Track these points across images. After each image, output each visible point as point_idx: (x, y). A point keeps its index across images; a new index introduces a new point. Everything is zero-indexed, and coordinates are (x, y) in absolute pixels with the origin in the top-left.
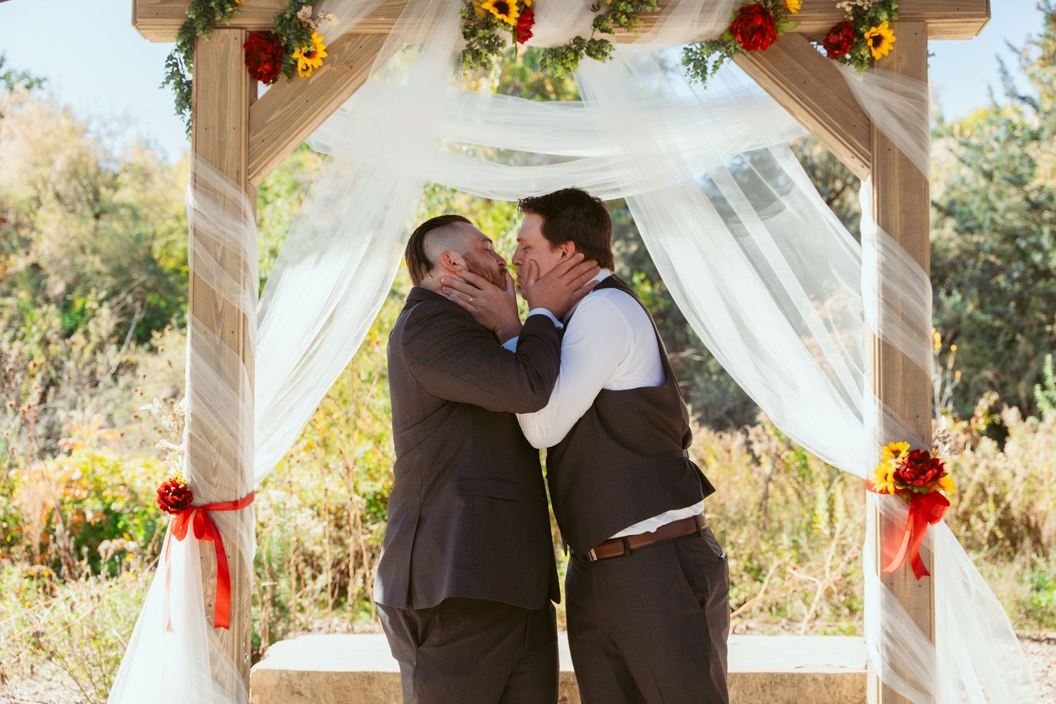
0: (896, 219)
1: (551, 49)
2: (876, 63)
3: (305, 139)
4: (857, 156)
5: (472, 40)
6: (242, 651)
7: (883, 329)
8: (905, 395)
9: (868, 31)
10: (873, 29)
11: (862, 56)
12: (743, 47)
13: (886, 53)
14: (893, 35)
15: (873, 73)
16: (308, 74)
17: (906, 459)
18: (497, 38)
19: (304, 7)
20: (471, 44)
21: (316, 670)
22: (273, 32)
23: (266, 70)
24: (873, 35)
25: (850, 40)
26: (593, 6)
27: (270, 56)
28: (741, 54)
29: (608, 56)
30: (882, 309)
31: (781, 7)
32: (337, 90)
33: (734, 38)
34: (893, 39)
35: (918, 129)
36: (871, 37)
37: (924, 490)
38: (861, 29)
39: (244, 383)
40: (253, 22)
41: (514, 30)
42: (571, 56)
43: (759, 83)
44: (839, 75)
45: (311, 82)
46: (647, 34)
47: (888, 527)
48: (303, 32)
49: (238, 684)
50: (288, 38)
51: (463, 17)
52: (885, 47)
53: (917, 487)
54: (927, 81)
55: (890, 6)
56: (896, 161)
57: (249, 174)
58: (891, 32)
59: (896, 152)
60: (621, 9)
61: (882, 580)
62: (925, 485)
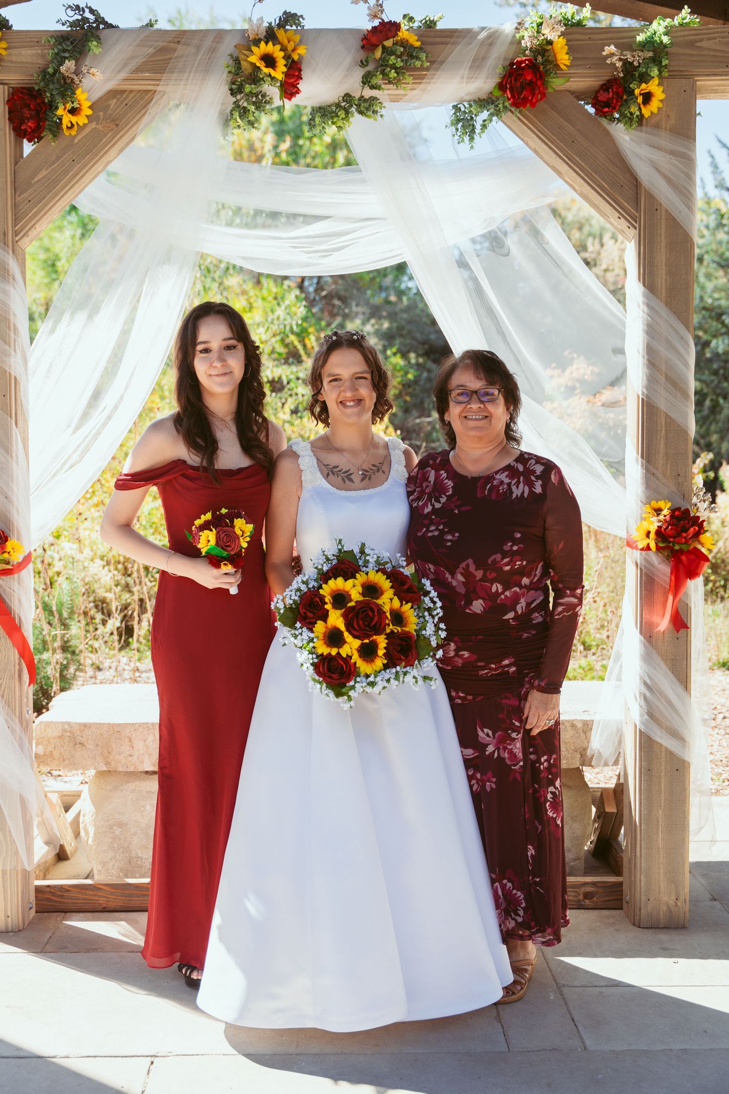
0: (662, 279)
1: (320, 108)
2: (644, 121)
3: (72, 200)
4: (624, 217)
5: (239, 97)
6: (24, 706)
7: (646, 389)
8: (667, 454)
9: (639, 87)
10: (644, 86)
11: (631, 114)
12: (513, 105)
13: (655, 110)
14: (663, 92)
15: (641, 131)
16: (73, 133)
17: (668, 517)
18: (264, 96)
19: (67, 61)
20: (238, 101)
21: (97, 722)
22: (36, 88)
23: (30, 127)
24: (642, 92)
25: (620, 97)
26: (361, 61)
27: (34, 113)
28: (509, 113)
29: (379, 114)
30: (646, 370)
31: (550, 62)
32: (103, 148)
33: (503, 95)
34: (663, 96)
35: (685, 188)
36: (640, 94)
37: (684, 547)
38: (631, 86)
39: (17, 445)
40: (15, 78)
41: (281, 85)
42: (342, 114)
43: (526, 143)
44: (608, 134)
45: (76, 141)
46: (414, 92)
47: (648, 582)
48: (67, 88)
49: (20, 738)
50: (52, 95)
51: (230, 72)
52: (655, 105)
53: (678, 543)
54: (695, 141)
55: (661, 62)
56: (663, 221)
57: (16, 235)
58: (661, 89)
59: (663, 211)
60: (391, 62)
61: (641, 633)
62: (686, 542)
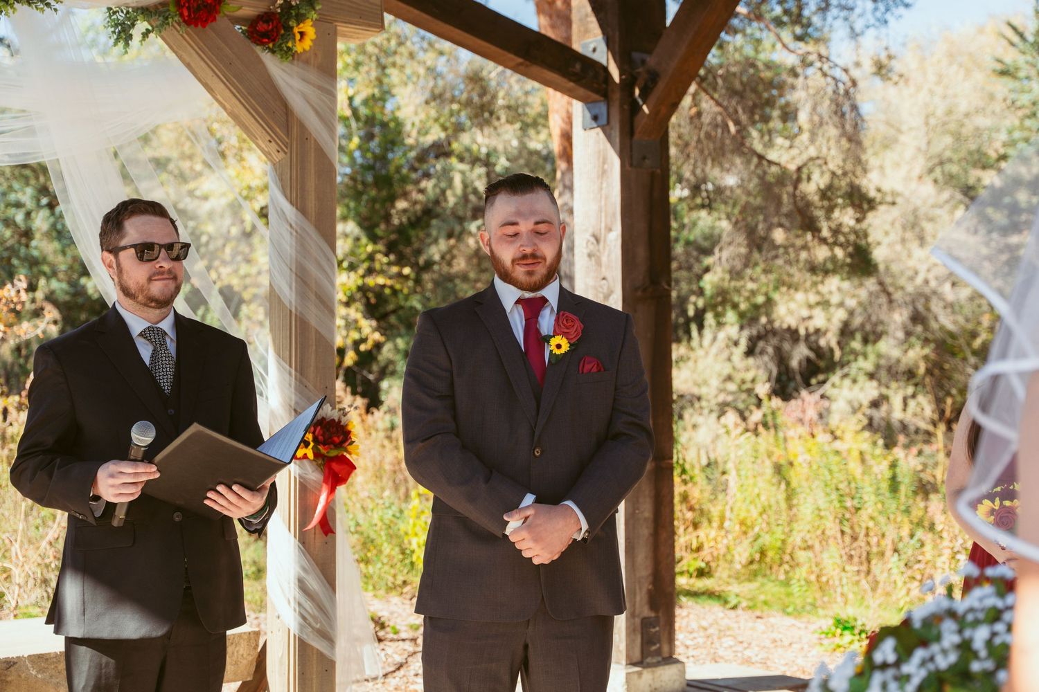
0: (312, 204)
2: (296, 55)
4: (275, 141)
8: (315, 368)
9: (296, 26)
10: (300, 25)
11: (289, 48)
13: (307, 48)
14: (314, 33)
15: (293, 64)
24: (300, 30)
25: (278, 31)
29: (51, 8)
34: (312, 36)
35: (329, 121)
36: (298, 32)
38: (291, 23)
43: (180, 58)
44: (261, 62)
52: (307, 44)
56: (313, 150)
58: (312, 29)
59: (313, 142)
